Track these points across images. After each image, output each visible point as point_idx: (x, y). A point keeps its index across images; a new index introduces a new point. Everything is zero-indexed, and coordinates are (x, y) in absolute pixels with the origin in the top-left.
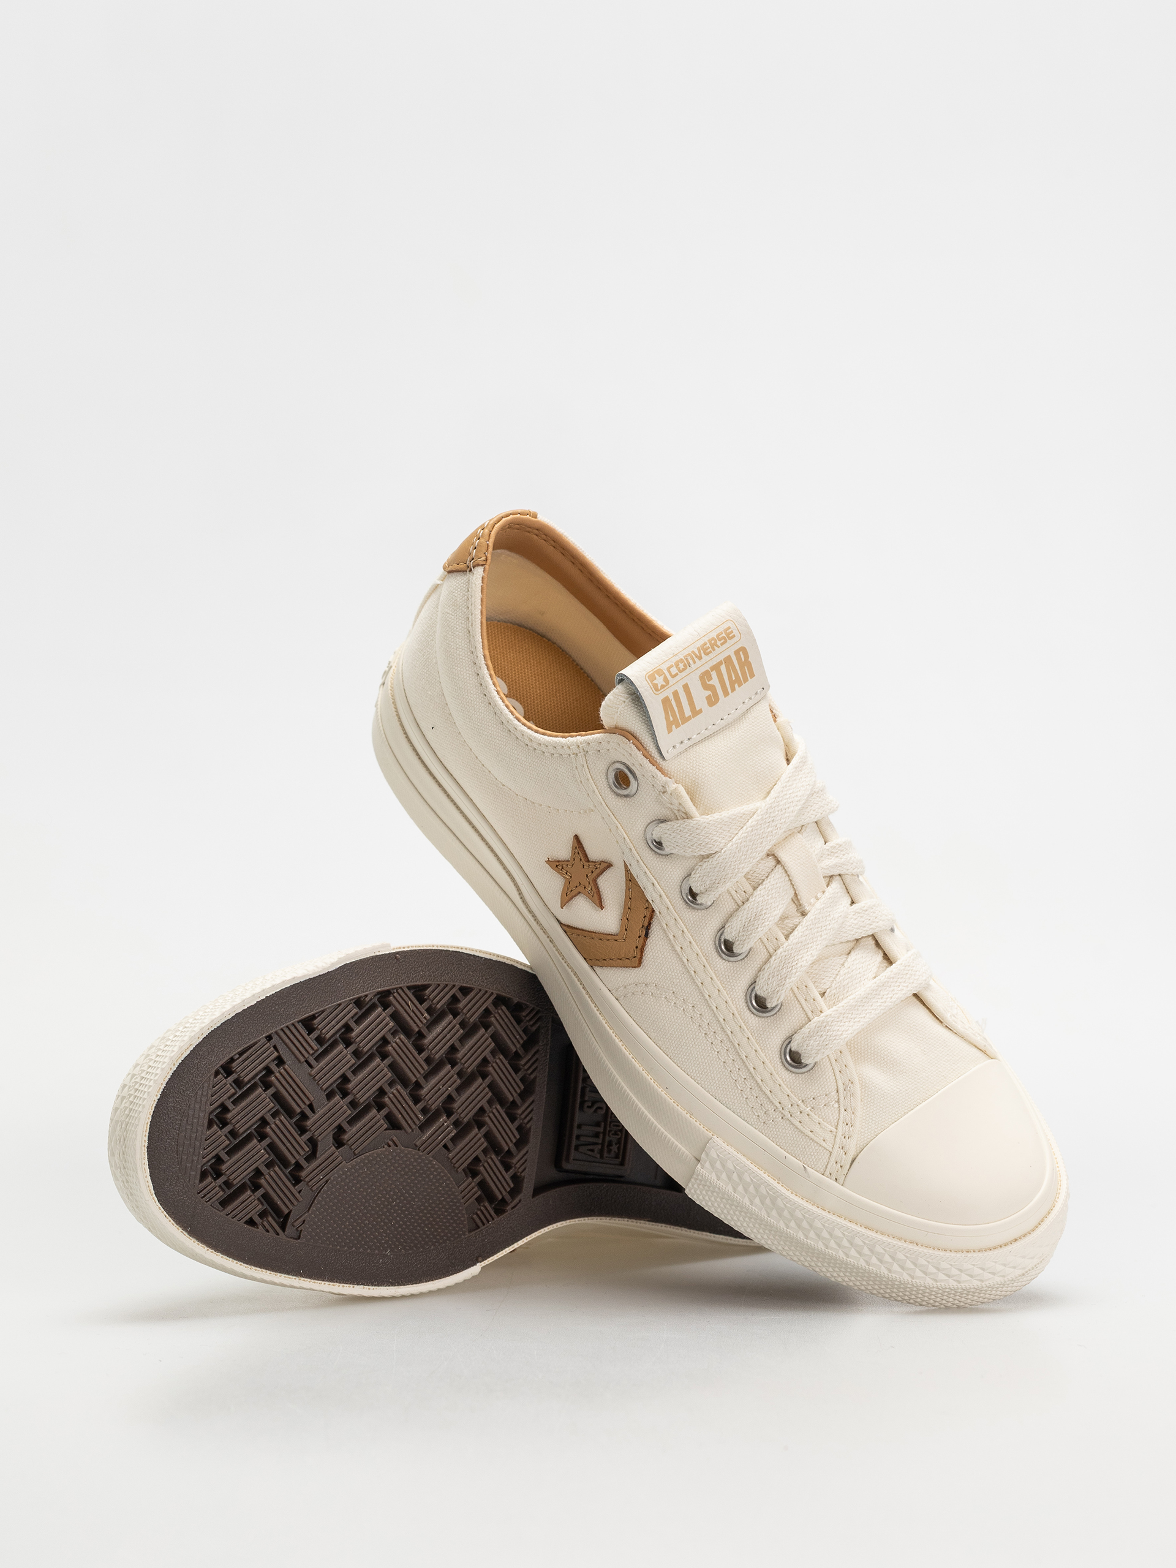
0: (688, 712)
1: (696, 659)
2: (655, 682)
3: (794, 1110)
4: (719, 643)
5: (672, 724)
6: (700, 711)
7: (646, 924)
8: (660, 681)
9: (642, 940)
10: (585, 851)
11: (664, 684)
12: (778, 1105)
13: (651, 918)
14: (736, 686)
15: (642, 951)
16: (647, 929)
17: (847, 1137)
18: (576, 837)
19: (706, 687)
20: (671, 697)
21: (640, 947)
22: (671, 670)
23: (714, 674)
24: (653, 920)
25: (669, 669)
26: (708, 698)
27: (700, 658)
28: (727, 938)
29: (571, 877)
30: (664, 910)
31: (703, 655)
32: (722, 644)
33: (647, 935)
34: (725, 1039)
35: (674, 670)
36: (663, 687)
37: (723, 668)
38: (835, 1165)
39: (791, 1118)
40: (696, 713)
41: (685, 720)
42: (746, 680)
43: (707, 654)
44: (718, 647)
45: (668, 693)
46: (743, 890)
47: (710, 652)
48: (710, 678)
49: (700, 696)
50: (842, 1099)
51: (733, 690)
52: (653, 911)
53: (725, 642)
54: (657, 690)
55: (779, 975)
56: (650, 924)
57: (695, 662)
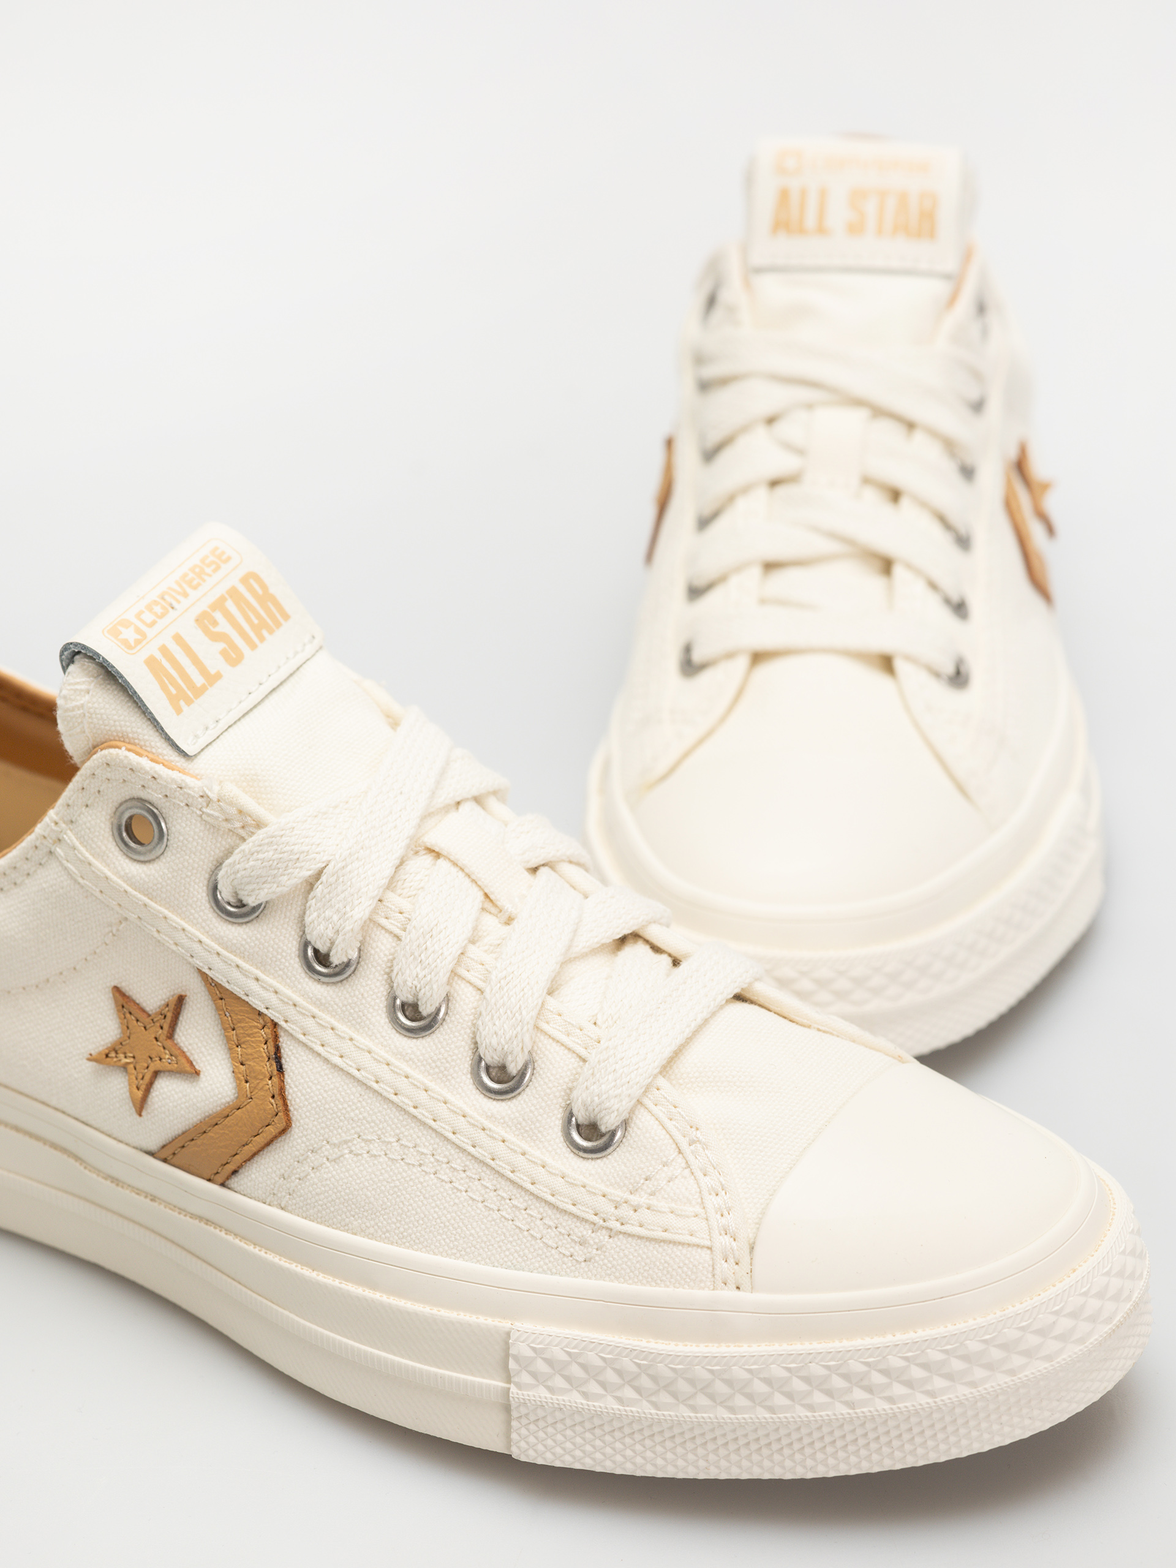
0: (199, 680)
1: (179, 597)
2: (121, 637)
3: (625, 1212)
4: (208, 570)
5: (179, 699)
6: (218, 676)
7: (272, 1050)
8: (130, 635)
9: (275, 1079)
10: (138, 1004)
11: (139, 637)
12: (596, 1219)
13: (276, 1037)
14: (265, 633)
15: (284, 1100)
16: (277, 1058)
17: (725, 1213)
18: (117, 990)
19: (216, 637)
20: (159, 656)
21: (276, 1092)
22: (143, 617)
23: (218, 616)
24: (281, 1039)
25: (138, 616)
26: (224, 653)
27: (185, 595)
28: (404, 999)
29: (134, 1057)
30: (291, 1012)
31: (189, 590)
32: (215, 571)
33: (280, 1069)
34: (468, 1163)
35: (148, 617)
36: (138, 642)
37: (230, 605)
38: (725, 1265)
39: (624, 1228)
40: (213, 679)
41: (199, 692)
42: (278, 625)
43: (195, 588)
44: (210, 575)
45: (152, 649)
46: (397, 910)
47: (199, 585)
48: (215, 623)
49: (210, 653)
50: (691, 1158)
51: (262, 639)
52: (275, 1025)
53: (218, 568)
54: (130, 647)
55: (509, 1012)
56: (278, 1049)
57: (178, 602)
